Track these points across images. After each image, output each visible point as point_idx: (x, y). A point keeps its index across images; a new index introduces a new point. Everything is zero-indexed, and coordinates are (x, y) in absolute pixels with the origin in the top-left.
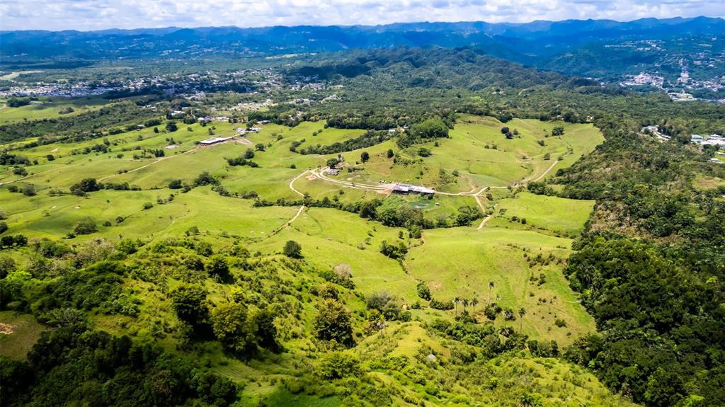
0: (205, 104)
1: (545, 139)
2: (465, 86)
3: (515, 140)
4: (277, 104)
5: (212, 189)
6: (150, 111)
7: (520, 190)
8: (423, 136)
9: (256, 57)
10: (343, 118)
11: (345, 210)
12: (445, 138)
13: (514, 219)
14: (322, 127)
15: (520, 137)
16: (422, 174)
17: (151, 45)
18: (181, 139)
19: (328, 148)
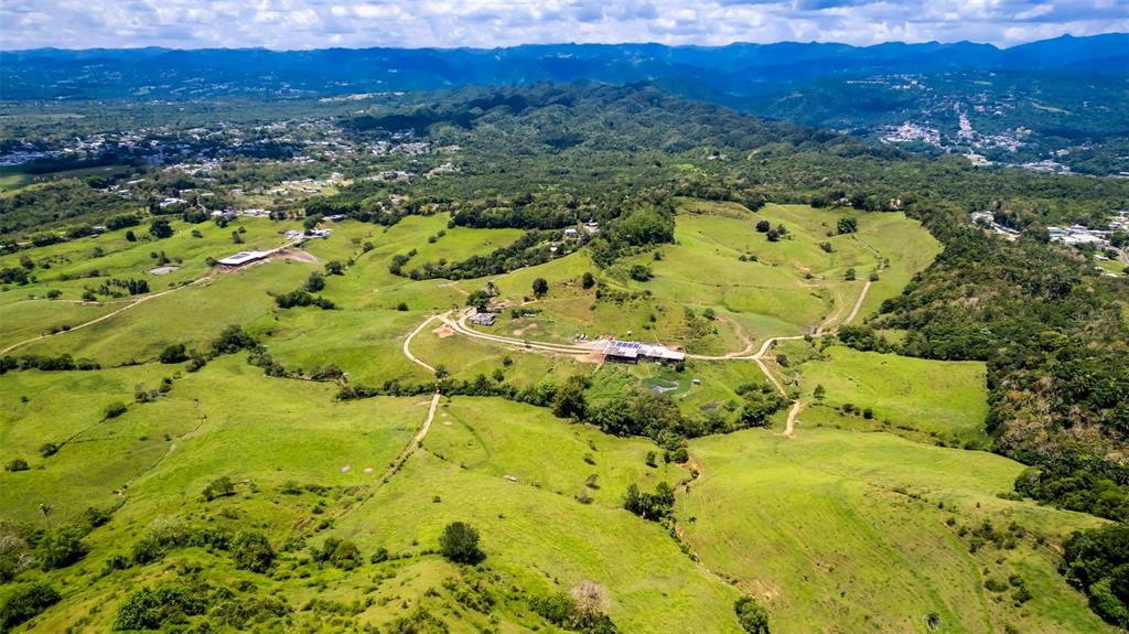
0: (223, 183)
1: (828, 240)
2: (657, 145)
3: (782, 243)
4: (350, 182)
5: (250, 360)
6: (117, 198)
7: (827, 343)
8: (633, 243)
9: (303, 98)
10: (481, 208)
11: (521, 400)
12: (669, 245)
13: (848, 409)
14: (444, 227)
15: (789, 238)
16: (653, 320)
17: (118, 76)
18: (180, 254)
19: (460, 267)
